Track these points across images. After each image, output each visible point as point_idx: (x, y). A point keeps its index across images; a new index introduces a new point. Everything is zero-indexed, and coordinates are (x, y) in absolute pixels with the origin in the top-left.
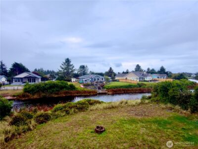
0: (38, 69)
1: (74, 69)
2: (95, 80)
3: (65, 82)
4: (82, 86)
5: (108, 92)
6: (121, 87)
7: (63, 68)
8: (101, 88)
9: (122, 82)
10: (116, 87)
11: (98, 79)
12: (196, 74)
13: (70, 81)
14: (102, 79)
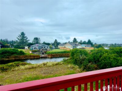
0: (3, 40)
1: (27, 40)
2: (42, 47)
3: (17, 49)
4: (31, 52)
5: (48, 56)
6: (59, 52)
7: (19, 39)
8: (44, 53)
9: (61, 49)
10: (55, 53)
11: (44, 47)
12: (110, 45)
13: (24, 48)
14: (48, 47)
